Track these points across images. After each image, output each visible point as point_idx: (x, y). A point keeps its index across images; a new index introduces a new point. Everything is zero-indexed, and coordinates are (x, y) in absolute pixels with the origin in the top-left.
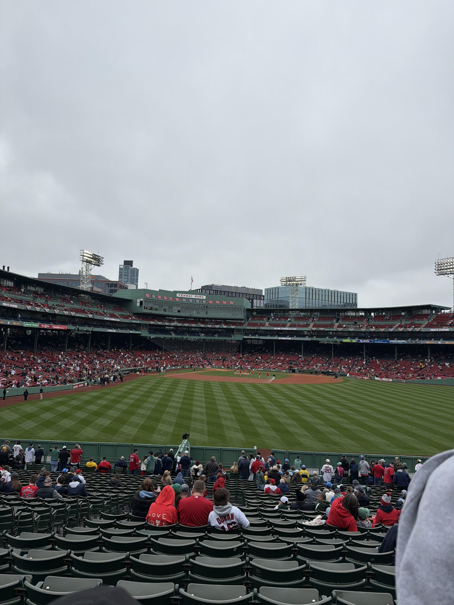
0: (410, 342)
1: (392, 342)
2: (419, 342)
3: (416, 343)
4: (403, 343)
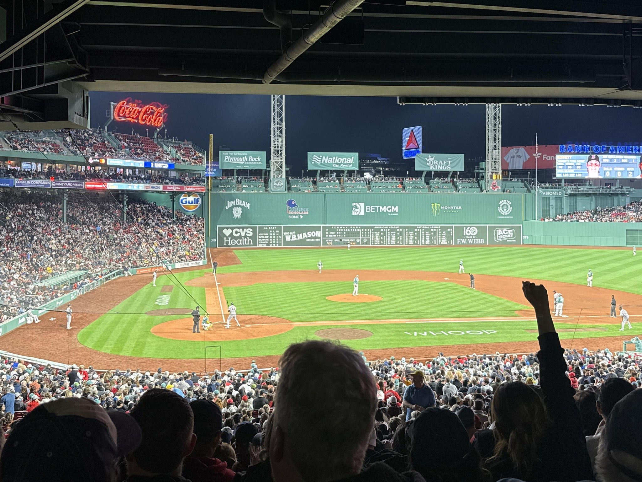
0: (62, 184)
1: (21, 184)
2: (79, 185)
3: (73, 186)
4: (45, 185)
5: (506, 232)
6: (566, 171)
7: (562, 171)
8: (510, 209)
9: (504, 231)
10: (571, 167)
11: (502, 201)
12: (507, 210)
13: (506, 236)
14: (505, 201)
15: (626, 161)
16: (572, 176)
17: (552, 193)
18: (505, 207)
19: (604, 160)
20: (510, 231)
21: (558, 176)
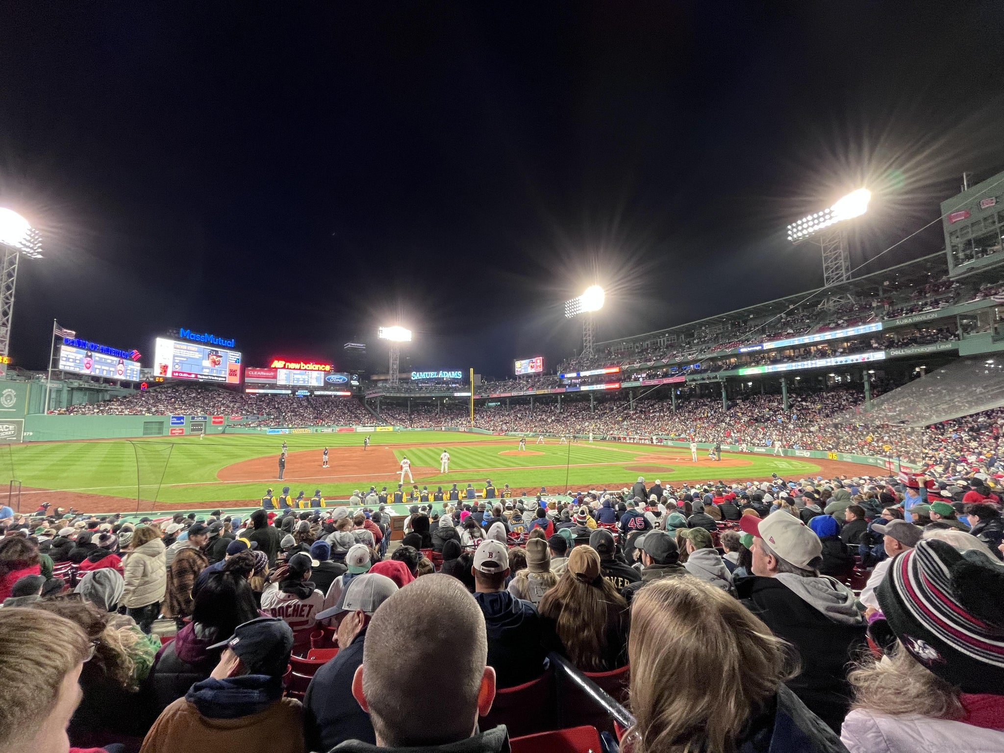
5: (7, 428)
6: (68, 364)
7: (64, 363)
8: (14, 400)
9: (5, 426)
10: (71, 360)
11: (7, 390)
12: (11, 400)
13: (7, 433)
14: (10, 390)
15: (109, 361)
16: (72, 369)
17: (56, 385)
18: (9, 398)
19: (97, 358)
20: (11, 427)
21: (61, 367)
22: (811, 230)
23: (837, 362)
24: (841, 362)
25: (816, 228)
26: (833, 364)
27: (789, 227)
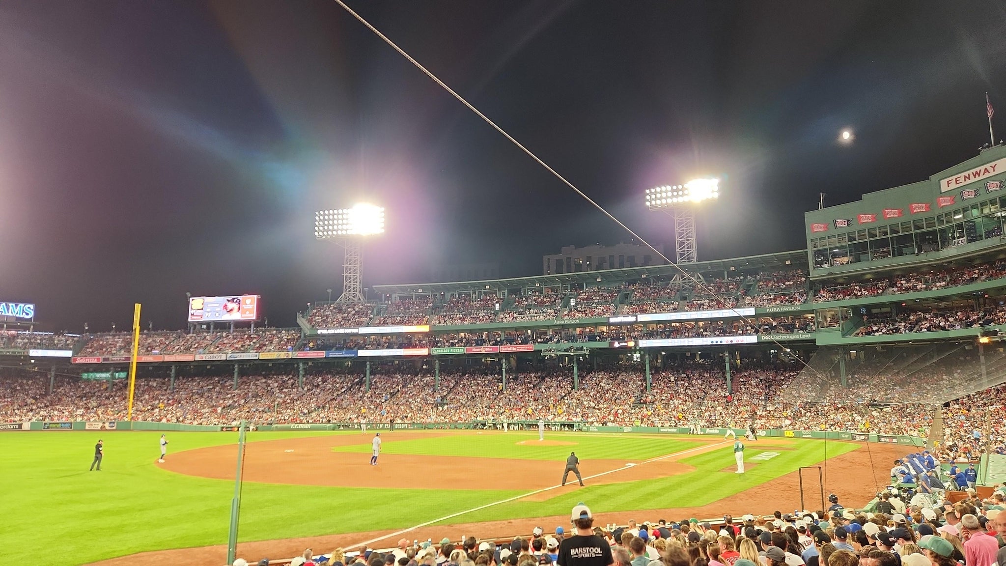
22: (669, 201)
23: (712, 342)
24: (717, 342)
25: (675, 200)
26: (710, 343)
27: (648, 191)
